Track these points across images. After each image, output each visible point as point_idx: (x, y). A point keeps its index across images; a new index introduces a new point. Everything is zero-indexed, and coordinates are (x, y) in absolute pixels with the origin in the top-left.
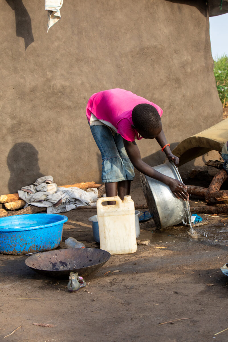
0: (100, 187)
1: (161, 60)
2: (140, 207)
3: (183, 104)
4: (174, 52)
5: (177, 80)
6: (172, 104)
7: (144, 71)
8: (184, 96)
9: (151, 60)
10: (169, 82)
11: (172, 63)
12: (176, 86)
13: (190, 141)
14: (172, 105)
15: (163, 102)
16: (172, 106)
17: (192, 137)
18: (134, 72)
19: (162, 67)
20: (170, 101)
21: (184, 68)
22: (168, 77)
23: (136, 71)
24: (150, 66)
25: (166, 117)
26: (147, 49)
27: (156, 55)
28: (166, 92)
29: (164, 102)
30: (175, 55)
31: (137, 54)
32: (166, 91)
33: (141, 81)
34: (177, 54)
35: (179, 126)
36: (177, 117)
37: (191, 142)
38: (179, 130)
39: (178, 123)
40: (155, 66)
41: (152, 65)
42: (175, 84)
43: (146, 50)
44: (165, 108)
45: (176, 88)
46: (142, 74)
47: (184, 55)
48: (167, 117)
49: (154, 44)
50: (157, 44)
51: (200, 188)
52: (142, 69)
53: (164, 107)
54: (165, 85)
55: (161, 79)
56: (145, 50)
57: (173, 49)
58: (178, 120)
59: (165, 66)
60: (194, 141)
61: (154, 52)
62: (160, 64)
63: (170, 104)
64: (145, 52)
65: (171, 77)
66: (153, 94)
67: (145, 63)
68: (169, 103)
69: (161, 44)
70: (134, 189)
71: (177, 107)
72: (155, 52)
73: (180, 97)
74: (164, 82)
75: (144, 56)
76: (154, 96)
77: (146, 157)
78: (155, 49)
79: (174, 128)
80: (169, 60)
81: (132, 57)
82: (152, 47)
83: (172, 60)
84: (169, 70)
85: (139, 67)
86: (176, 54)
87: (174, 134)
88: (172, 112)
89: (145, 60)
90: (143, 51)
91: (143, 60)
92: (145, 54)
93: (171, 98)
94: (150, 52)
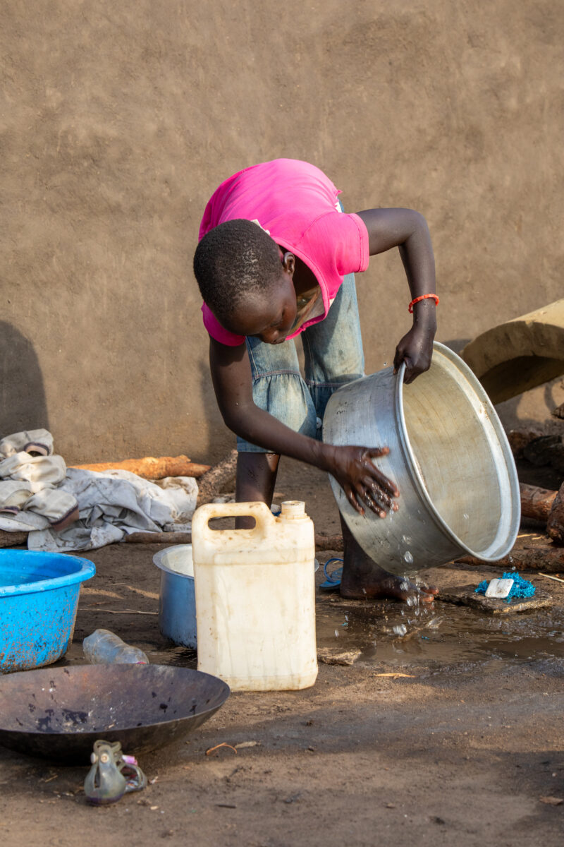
0: (205, 473)
1: (423, 66)
2: (335, 543)
3: (489, 214)
4: (466, 40)
5: (473, 135)
6: (451, 215)
7: (365, 100)
8: (491, 188)
9: (390, 64)
10: (444, 141)
11: (458, 76)
12: (469, 153)
13: (506, 335)
14: (451, 218)
15: (421, 206)
16: (451, 221)
17: (512, 324)
19: (426, 89)
20: (447, 201)
21: (496, 95)
22: (442, 124)
23: (340, 100)
24: (386, 85)
26: (379, 28)
27: (406, 49)
28: (434, 174)
29: (427, 205)
30: (471, 51)
31: (345, 43)
32: (436, 170)
33: (352, 134)
34: (476, 47)
35: (471, 285)
36: (467, 256)
37: (508, 339)
38: (472, 300)
39: (470, 275)
40: (403, 85)
41: (391, 80)
42: (465, 146)
43: (373, 29)
45: (469, 161)
46: (356, 111)
47: (500, 52)
49: (404, 11)
50: (412, 11)
51: (531, 489)
52: (359, 94)
54: (430, 148)
55: (420, 131)
56: (369, 28)
57: (465, 30)
58: (468, 267)
59: (433, 87)
60: (519, 335)
61: (400, 38)
62: (418, 81)
63: (447, 214)
64: (371, 36)
65: (454, 123)
66: (392, 177)
67: (369, 74)
68: (442, 208)
69: (423, 13)
70: (317, 485)
71: (467, 225)
72: (404, 39)
73: (480, 190)
74: (429, 138)
75: (368, 50)
76: (395, 184)
78: (405, 29)
79: (453, 292)
80: (448, 67)
81: (328, 51)
82: (396, 21)
83: (459, 66)
84: (449, 99)
85: (350, 86)
86: (473, 46)
87: (455, 311)
88: (451, 238)
89: (370, 63)
90: (364, 35)
91: (363, 63)
92: (370, 43)
93: (449, 192)
94: (386, 38)
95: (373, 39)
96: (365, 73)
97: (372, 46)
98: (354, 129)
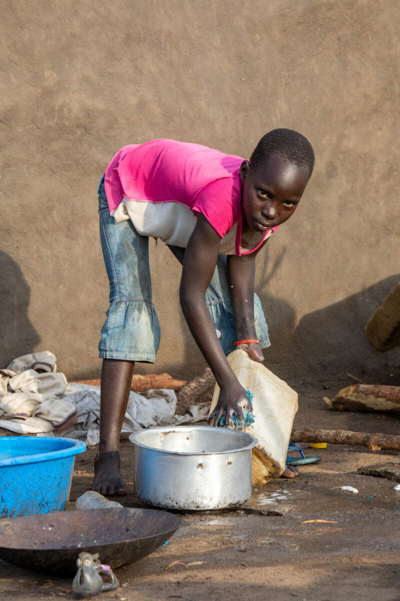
1: (368, 40)
6: (395, 168)
7: (317, 71)
9: (339, 40)
10: (388, 105)
14: (395, 170)
16: (395, 173)
18: (286, 74)
19: (371, 60)
20: (391, 156)
22: (386, 90)
23: (295, 72)
24: (335, 58)
25: (378, 204)
26: (328, 10)
27: (353, 26)
28: (379, 133)
29: (374, 160)
31: (298, 23)
32: (381, 129)
33: (306, 101)
40: (350, 57)
41: (340, 54)
43: (323, 11)
44: (376, 176)
46: (309, 82)
48: (382, 203)
52: (311, 67)
53: (371, 175)
54: (376, 110)
55: (366, 96)
56: (320, 10)
59: (377, 58)
61: (347, 17)
62: (363, 53)
63: (392, 167)
64: (322, 17)
65: (397, 88)
66: (342, 137)
67: (320, 49)
68: (387, 162)
72: (351, 18)
74: (374, 102)
75: (319, 29)
76: (345, 142)
77: (318, 313)
80: (390, 41)
81: (284, 31)
84: (391, 68)
85: (303, 60)
88: (396, 188)
89: (320, 40)
90: (316, 16)
91: (315, 40)
92: (320, 23)
93: (393, 148)
94: (334, 17)
95: (322, 19)
96: (317, 48)
97: (322, 25)
98: (308, 97)
